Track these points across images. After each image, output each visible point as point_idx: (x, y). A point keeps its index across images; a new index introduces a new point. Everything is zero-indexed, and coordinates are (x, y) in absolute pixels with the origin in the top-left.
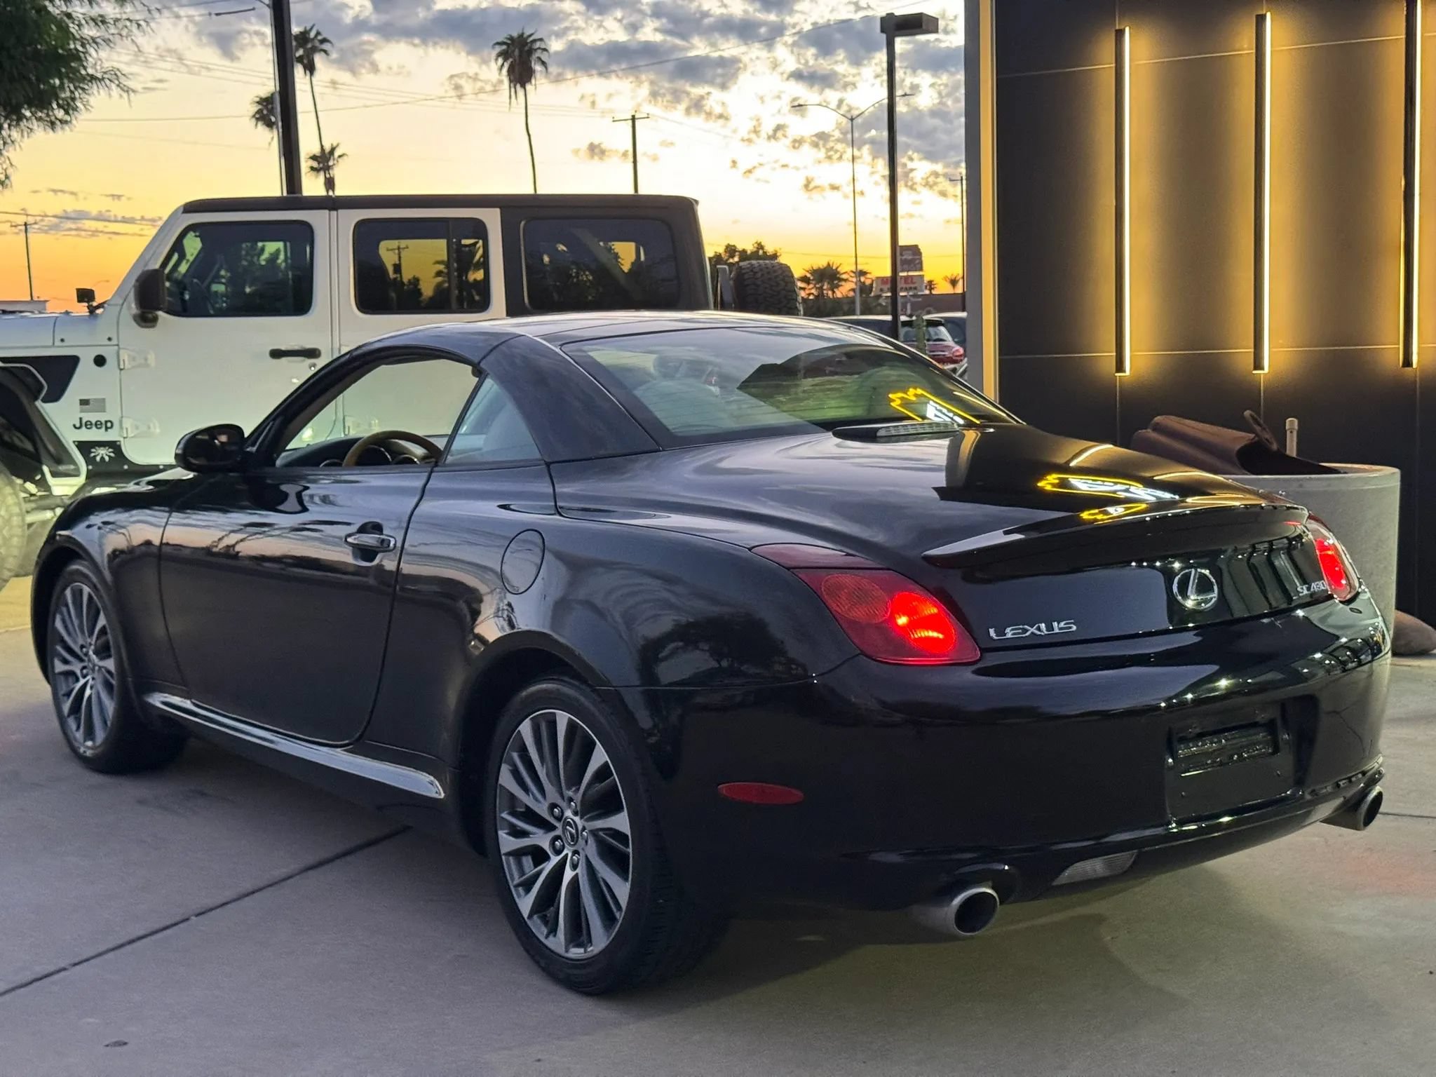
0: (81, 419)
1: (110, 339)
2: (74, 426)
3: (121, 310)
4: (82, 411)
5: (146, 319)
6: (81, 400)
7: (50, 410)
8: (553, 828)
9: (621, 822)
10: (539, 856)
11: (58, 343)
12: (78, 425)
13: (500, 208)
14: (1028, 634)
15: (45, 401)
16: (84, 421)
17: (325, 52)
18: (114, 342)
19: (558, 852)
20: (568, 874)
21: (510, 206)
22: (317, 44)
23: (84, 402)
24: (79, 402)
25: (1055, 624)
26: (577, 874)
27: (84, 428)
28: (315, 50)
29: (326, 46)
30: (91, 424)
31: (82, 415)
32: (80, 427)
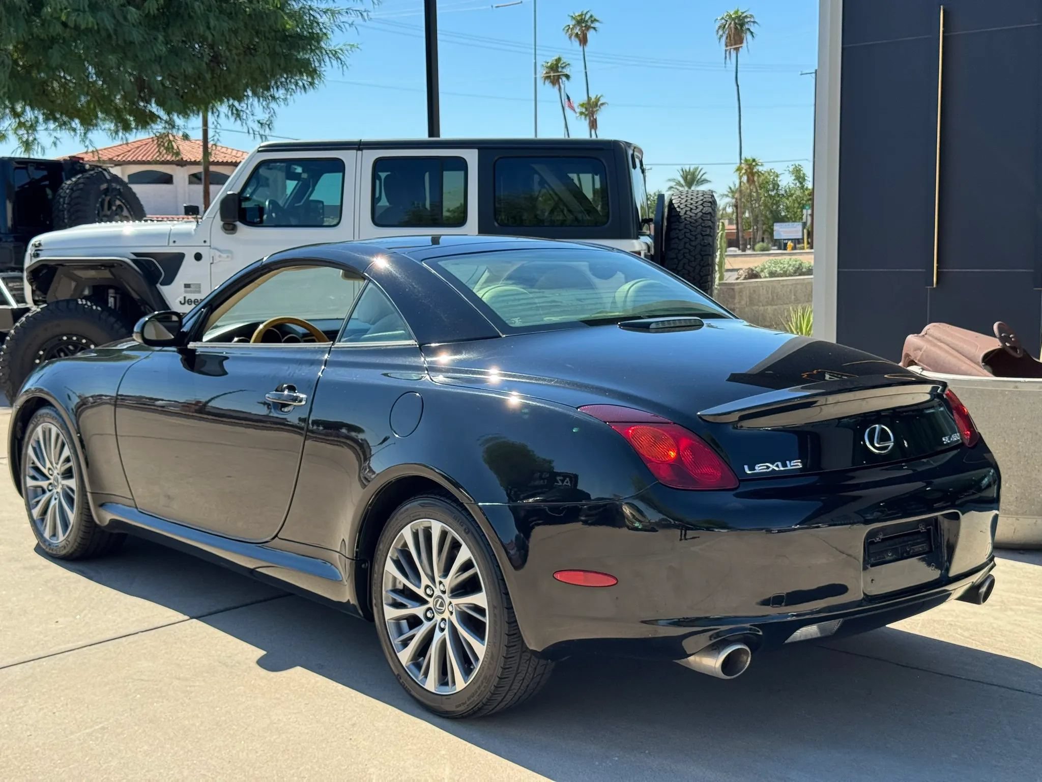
0: (185, 297)
1: (205, 242)
2: (180, 302)
3: (213, 220)
4: (186, 292)
5: (229, 228)
6: (185, 285)
7: (165, 290)
8: (425, 602)
9: (480, 599)
10: (414, 622)
11: (171, 244)
12: (183, 302)
13: (479, 149)
14: (770, 469)
15: (162, 284)
16: (187, 299)
17: (594, 28)
18: (208, 244)
19: (429, 619)
20: (438, 636)
21: (485, 148)
22: (589, 23)
23: (187, 286)
24: (183, 286)
25: (788, 462)
26: (445, 635)
27: (186, 304)
28: (588, 28)
29: (596, 25)
30: (191, 302)
31: (185, 295)
32: (184, 304)
